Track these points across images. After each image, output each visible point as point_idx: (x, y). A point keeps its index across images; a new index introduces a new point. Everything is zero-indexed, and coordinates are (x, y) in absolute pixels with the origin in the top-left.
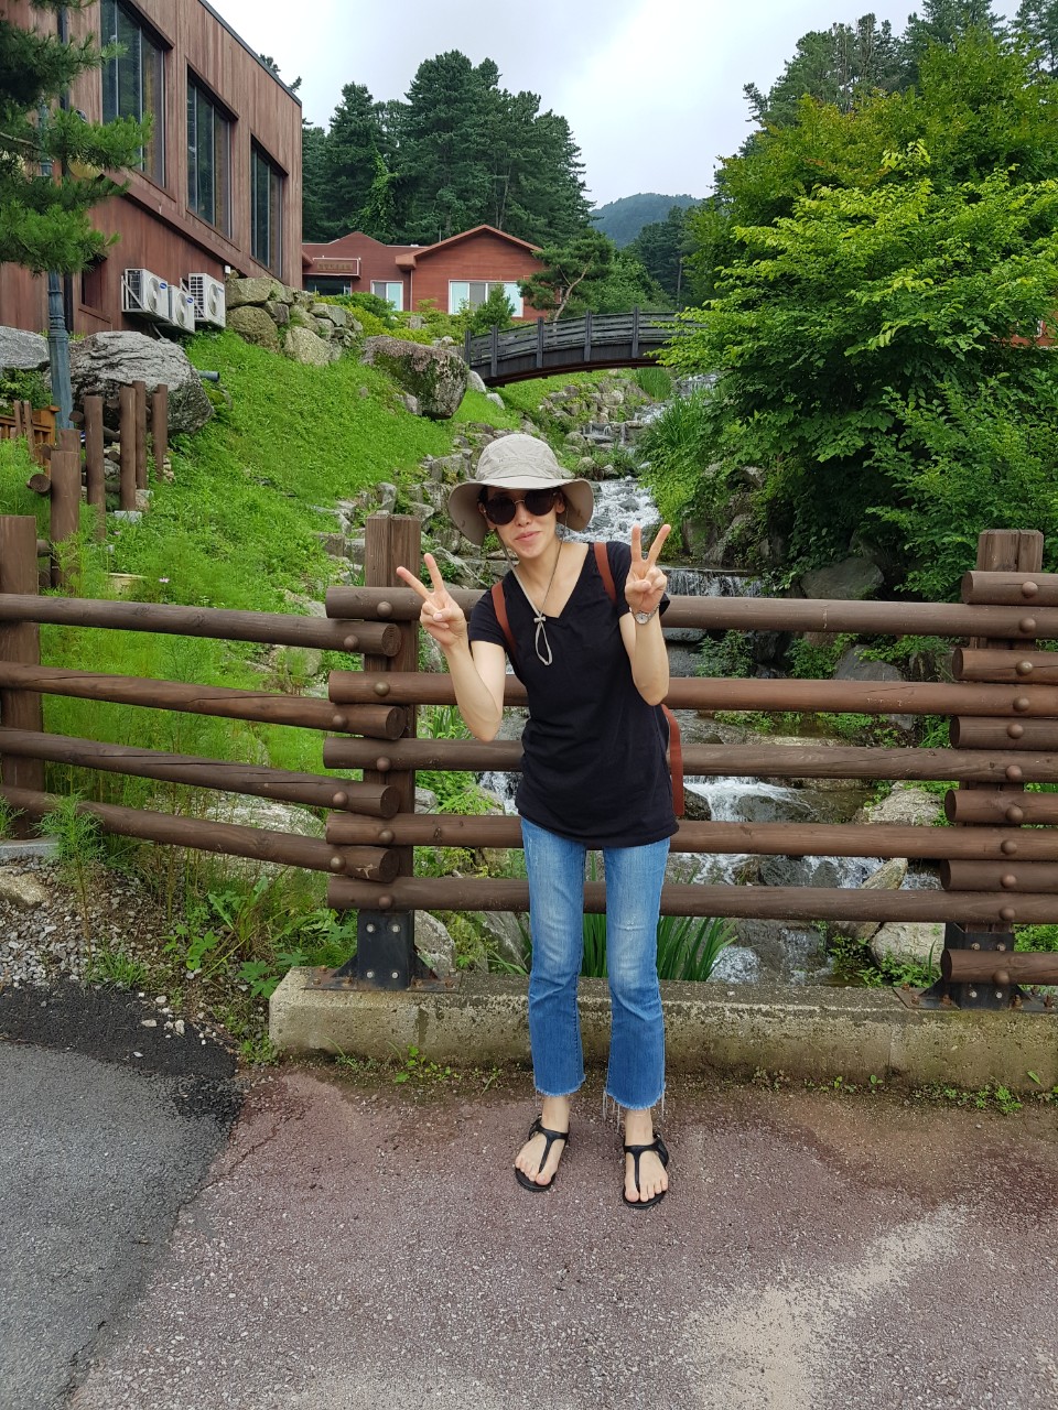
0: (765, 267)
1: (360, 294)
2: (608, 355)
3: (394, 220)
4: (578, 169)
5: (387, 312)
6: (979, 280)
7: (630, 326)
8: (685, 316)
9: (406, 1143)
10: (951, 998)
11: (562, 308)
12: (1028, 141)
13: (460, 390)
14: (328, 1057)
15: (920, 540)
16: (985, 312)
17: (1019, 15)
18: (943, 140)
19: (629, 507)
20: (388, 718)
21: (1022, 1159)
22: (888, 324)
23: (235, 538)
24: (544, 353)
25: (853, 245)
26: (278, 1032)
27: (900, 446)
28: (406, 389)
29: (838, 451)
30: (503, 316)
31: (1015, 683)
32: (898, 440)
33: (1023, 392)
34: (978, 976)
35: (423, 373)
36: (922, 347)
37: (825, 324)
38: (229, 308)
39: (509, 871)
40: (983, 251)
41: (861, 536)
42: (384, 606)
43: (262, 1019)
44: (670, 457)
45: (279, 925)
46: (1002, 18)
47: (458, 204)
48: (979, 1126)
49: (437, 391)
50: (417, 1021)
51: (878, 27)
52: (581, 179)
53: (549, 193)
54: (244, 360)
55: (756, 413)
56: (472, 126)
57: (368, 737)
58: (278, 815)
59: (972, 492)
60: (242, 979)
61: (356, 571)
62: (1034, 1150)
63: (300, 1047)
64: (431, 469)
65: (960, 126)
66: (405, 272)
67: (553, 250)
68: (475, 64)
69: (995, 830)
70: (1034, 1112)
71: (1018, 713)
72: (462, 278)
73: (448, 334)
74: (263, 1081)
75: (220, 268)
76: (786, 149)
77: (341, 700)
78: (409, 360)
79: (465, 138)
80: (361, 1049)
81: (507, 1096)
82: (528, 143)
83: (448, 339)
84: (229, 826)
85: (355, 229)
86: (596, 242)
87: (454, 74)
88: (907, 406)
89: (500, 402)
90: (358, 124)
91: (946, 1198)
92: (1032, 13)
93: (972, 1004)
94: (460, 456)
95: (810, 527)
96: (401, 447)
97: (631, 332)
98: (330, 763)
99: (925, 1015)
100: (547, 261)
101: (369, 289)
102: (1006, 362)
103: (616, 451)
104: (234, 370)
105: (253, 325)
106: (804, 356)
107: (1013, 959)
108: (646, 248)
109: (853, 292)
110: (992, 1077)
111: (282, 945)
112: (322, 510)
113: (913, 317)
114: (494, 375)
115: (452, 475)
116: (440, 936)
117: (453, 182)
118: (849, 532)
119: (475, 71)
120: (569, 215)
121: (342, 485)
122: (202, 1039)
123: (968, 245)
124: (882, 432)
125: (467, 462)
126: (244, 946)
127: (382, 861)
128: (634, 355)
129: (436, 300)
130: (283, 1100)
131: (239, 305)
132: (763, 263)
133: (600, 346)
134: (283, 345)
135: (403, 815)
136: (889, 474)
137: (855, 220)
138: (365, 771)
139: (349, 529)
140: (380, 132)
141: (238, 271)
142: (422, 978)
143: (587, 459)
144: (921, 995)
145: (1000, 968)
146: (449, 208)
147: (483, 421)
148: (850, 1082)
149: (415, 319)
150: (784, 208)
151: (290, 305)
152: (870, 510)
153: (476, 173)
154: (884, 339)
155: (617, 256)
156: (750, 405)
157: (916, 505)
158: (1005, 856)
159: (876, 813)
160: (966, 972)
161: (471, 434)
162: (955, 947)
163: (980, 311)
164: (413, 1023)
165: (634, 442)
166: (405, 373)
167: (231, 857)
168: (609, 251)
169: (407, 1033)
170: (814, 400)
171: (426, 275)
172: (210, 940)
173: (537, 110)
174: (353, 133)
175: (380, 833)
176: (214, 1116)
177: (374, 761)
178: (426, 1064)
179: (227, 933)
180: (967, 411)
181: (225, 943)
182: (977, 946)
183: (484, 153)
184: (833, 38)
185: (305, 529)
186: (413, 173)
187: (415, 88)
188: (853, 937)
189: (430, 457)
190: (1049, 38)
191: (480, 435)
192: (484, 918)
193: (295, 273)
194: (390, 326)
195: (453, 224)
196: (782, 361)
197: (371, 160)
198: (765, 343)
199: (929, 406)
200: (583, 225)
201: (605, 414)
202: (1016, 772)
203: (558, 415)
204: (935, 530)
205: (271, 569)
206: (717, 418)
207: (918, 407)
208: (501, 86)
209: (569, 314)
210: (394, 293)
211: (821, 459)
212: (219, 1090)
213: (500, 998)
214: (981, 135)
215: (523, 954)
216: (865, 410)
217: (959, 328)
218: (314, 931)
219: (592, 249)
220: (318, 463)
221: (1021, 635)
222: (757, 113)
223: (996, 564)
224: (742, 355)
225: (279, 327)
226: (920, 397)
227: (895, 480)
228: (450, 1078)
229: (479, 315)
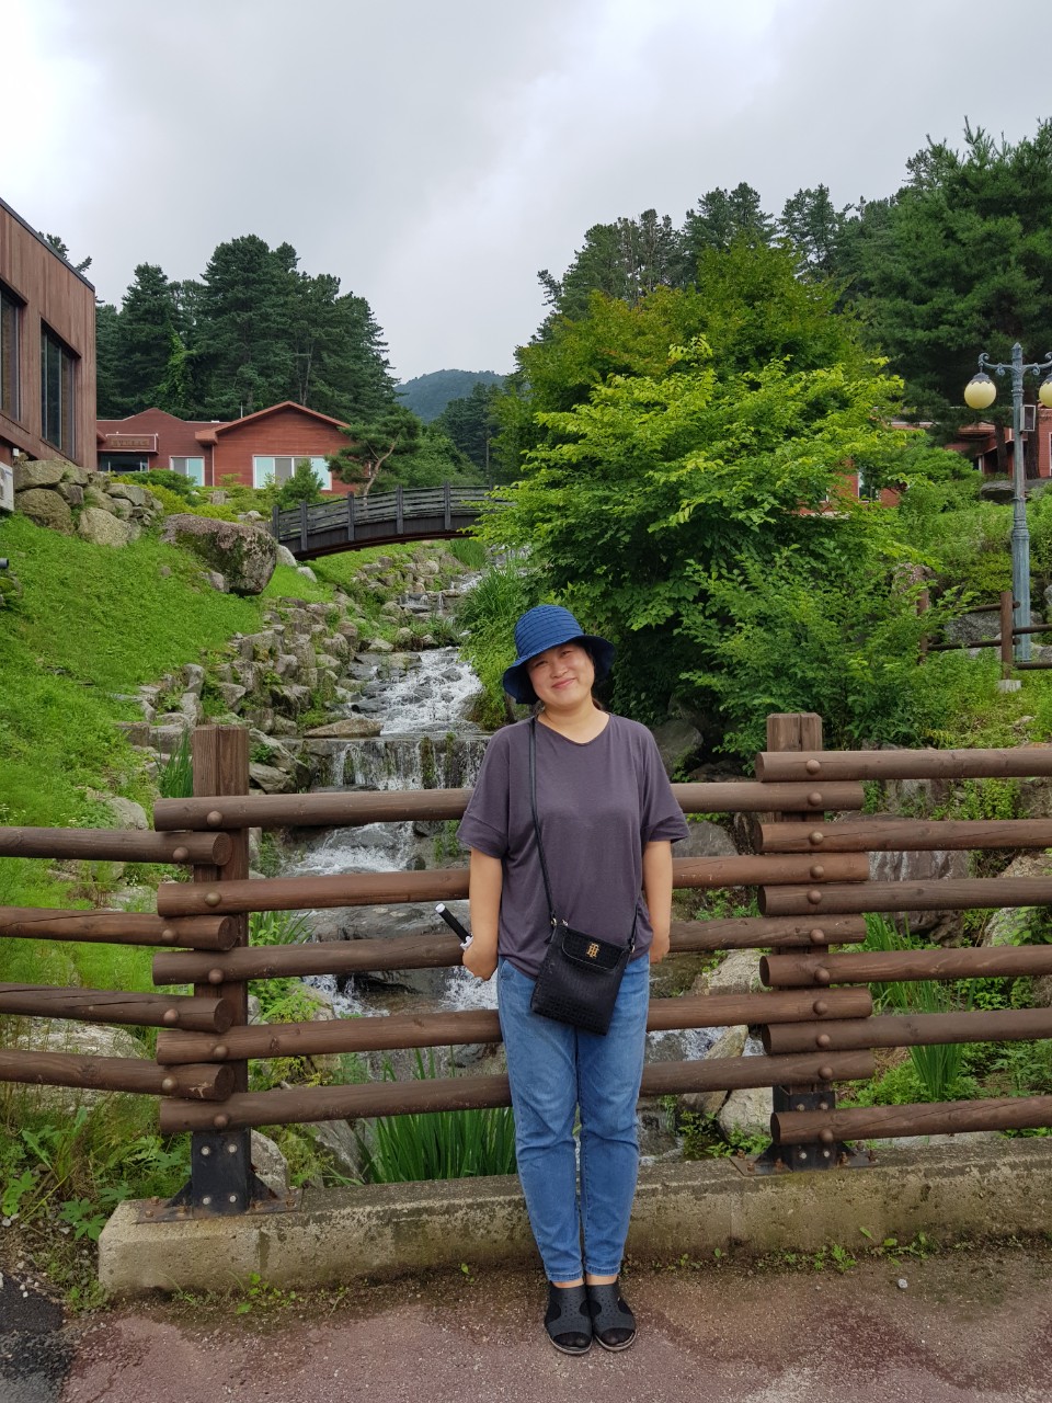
0: (568, 450)
1: (158, 471)
2: (421, 527)
3: (192, 396)
4: (381, 348)
5: (188, 487)
6: (766, 460)
7: (441, 499)
8: (496, 494)
9: (254, 1376)
10: (783, 1161)
11: (371, 482)
12: (800, 333)
13: (269, 566)
14: (163, 1295)
15: (733, 702)
16: (772, 488)
17: (785, 214)
18: (724, 333)
19: (450, 677)
20: (220, 929)
21: (860, 1315)
22: (686, 502)
23: (29, 735)
24: (355, 526)
25: (649, 430)
26: (109, 1274)
27: (707, 614)
28: (212, 566)
29: (650, 620)
30: (311, 490)
31: (810, 852)
32: (704, 608)
33: (815, 559)
34: (804, 1136)
35: (230, 550)
36: (720, 522)
37: (629, 502)
38: (17, 491)
39: (340, 1077)
40: (766, 434)
41: (679, 699)
42: (214, 816)
43: (87, 1263)
44: (489, 629)
45: (102, 1157)
46: (771, 216)
47: (260, 380)
48: (818, 1288)
49: (245, 568)
50: (259, 1246)
51: (660, 221)
52: (384, 357)
53: (353, 371)
54: (34, 544)
55: (569, 585)
56: (274, 306)
57: (198, 950)
58: (95, 1038)
59: (776, 656)
60: (63, 1221)
61: (163, 761)
62: (870, 1305)
63: (133, 1288)
64: (241, 647)
65: (739, 320)
66: (206, 447)
67: (360, 426)
68: (273, 247)
69: (807, 992)
70: (868, 1266)
71: (815, 880)
72: (267, 451)
73: (253, 508)
74: (95, 1329)
75: (7, 451)
76: (581, 339)
77: (170, 914)
78: (213, 538)
79: (265, 317)
80: (199, 1282)
81: (356, 1315)
82: (330, 322)
83: (255, 514)
84: (43, 1054)
85: (151, 405)
86: (402, 418)
87: (252, 257)
88: (710, 577)
89: (311, 575)
90: (152, 302)
91: (790, 1362)
92: (796, 213)
93: (803, 1165)
94: (272, 632)
95: (629, 692)
96: (208, 626)
97: (442, 505)
98: (161, 979)
99: (762, 1182)
100: (354, 437)
101: (168, 466)
102: (797, 533)
103: (433, 620)
104: (23, 554)
105: (44, 507)
106: (610, 533)
107: (835, 1116)
108: (453, 422)
109: (651, 473)
110: (828, 1238)
111: (105, 1180)
112: (123, 697)
113: (708, 495)
114: (304, 548)
115: (263, 652)
116: (272, 1155)
117: (253, 359)
118: (667, 695)
119: (273, 254)
120: (375, 391)
121: (145, 669)
122: (22, 1292)
123: (752, 429)
124: (689, 601)
125: (279, 638)
126: (63, 1186)
127: (217, 1078)
128: (447, 526)
129: (240, 475)
130: (118, 1346)
131: (29, 487)
132: (566, 447)
133: (414, 519)
134: (77, 527)
135: (235, 1028)
136: (697, 641)
137: (648, 406)
138: (197, 986)
139: (153, 716)
140: (177, 312)
141: (28, 454)
142: (261, 1199)
143: (405, 630)
144: (756, 1162)
145: (825, 1127)
146: (250, 384)
147: (295, 596)
148: (696, 1258)
149: (218, 493)
150: (581, 395)
151: (84, 486)
152: (684, 676)
153: (277, 351)
154: (683, 516)
155: (425, 430)
156: (561, 578)
157: (725, 669)
158: (817, 1017)
159: (715, 978)
160: (794, 1134)
161: (282, 609)
162: (782, 1110)
163: (768, 487)
164: (253, 1249)
165: (451, 611)
166: (210, 550)
167: (45, 1087)
168: (416, 427)
169: (248, 1259)
170: (623, 571)
171: (229, 449)
172: (27, 1180)
173: (337, 292)
174: (147, 312)
175: (213, 1050)
176: (43, 1373)
177: (206, 975)
178: (269, 1291)
179: (44, 1173)
180: (765, 580)
181: (43, 1184)
182: (801, 1107)
183: (285, 332)
184: (619, 231)
185: (105, 720)
186: (211, 351)
187: (212, 270)
188: (701, 1112)
189: (239, 635)
190: (813, 234)
191: (292, 609)
192: (317, 1131)
193: (89, 452)
194: (191, 502)
195: (255, 399)
196: (590, 536)
197: (166, 337)
198: (573, 521)
199: (730, 576)
200: (389, 401)
201: (420, 583)
202: (819, 935)
203: (373, 586)
204: (745, 693)
205: (70, 766)
206: (532, 590)
207: (720, 577)
208: (300, 269)
209: (379, 490)
210: (195, 469)
211: (635, 628)
212: (46, 1344)
213: (345, 1212)
214: (757, 328)
215: (361, 1167)
216: (672, 581)
217: (751, 503)
218: (137, 1162)
219: (399, 425)
220: (118, 648)
221: (810, 807)
222: (552, 297)
223: (782, 745)
224: (552, 532)
225: (72, 508)
226: (721, 567)
227: (705, 646)
228: (295, 1302)
229: (286, 490)
